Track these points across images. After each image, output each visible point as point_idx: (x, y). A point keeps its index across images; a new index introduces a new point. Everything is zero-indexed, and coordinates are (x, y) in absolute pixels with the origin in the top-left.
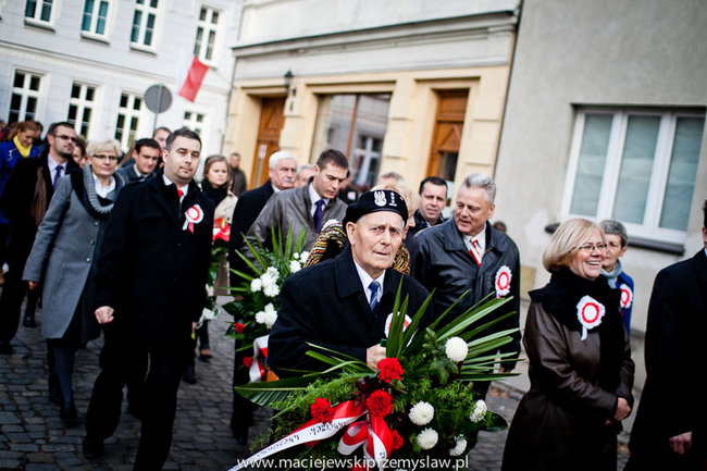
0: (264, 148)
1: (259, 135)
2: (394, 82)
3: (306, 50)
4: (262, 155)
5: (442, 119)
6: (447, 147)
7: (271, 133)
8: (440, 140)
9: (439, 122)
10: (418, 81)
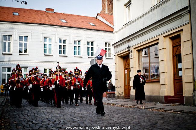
0: (126, 71)
1: (124, 68)
2: (158, 39)
3: (132, 39)
4: (126, 73)
5: (174, 46)
6: (177, 53)
7: (128, 66)
8: (175, 52)
9: (173, 47)
10: (165, 37)
